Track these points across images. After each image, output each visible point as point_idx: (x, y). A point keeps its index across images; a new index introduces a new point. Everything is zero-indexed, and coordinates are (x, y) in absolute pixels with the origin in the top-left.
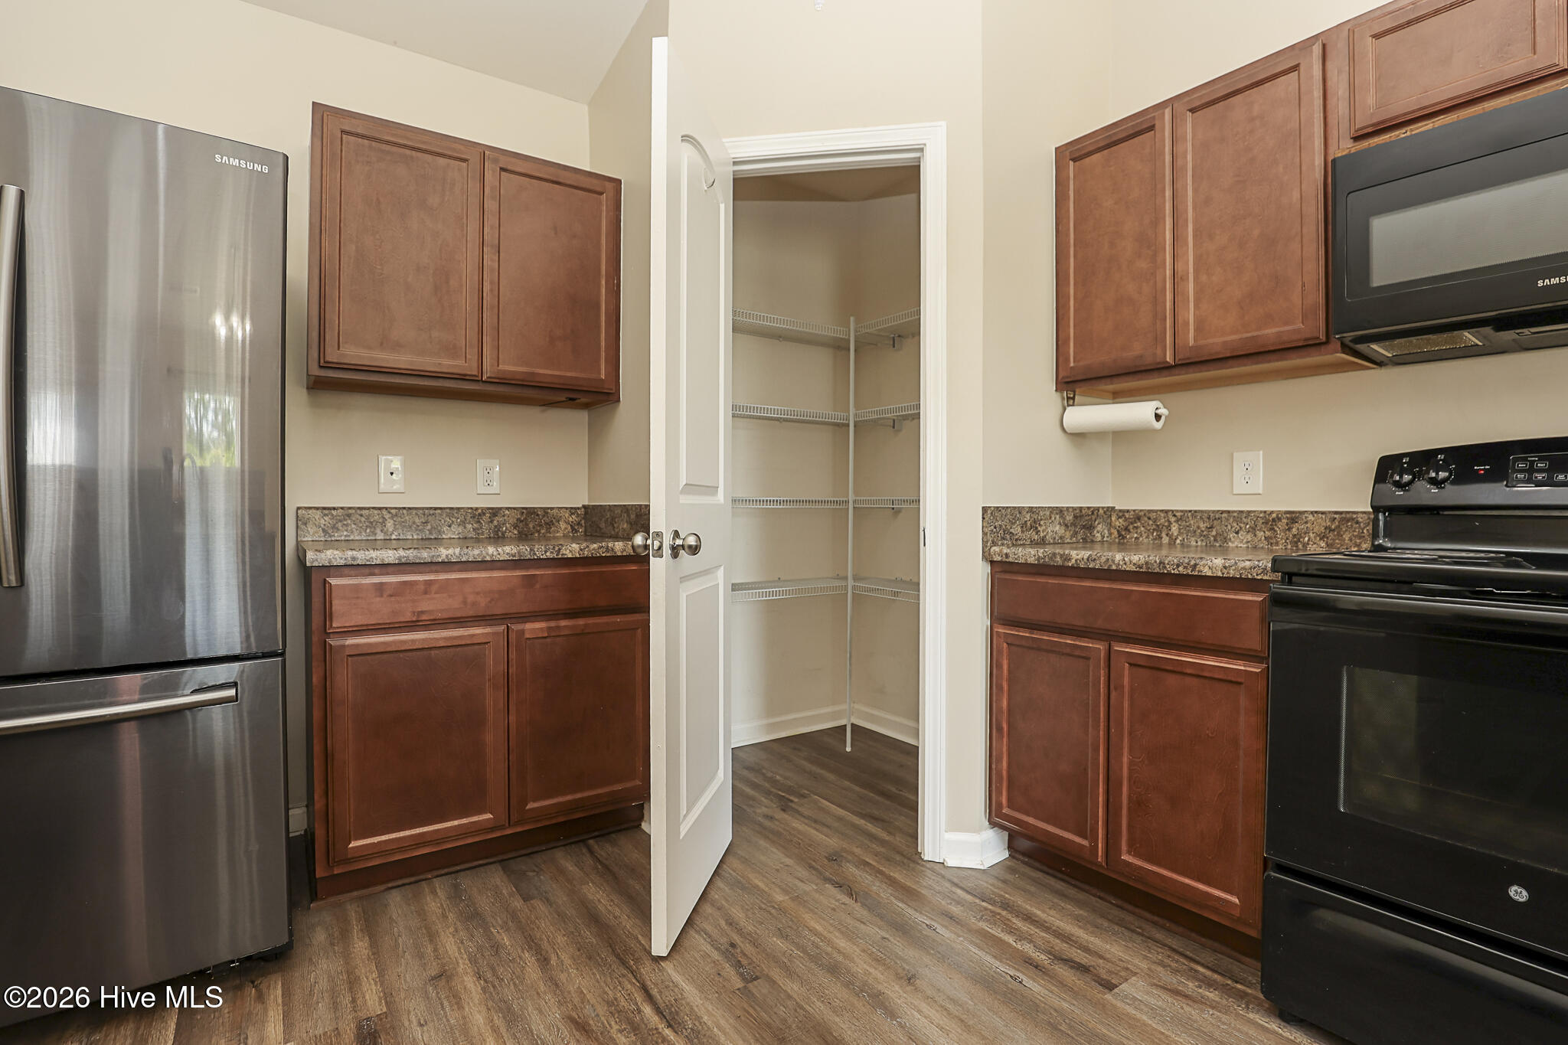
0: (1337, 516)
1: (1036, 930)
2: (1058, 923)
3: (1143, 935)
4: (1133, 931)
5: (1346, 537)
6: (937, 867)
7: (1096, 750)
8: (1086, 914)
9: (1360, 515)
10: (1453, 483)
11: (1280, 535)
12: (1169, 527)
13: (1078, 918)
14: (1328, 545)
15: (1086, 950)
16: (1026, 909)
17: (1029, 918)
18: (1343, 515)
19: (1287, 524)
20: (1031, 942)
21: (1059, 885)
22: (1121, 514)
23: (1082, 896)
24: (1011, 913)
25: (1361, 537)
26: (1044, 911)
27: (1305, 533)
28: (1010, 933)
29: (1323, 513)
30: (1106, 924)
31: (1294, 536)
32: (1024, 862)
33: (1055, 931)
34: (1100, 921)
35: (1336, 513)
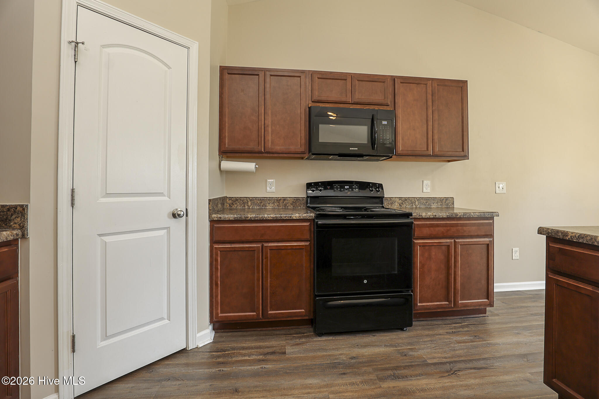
0: (295, 198)
1: (250, 350)
2: (253, 345)
3: (275, 335)
4: (272, 335)
5: (298, 204)
6: (196, 350)
7: (258, 281)
8: (256, 338)
9: (301, 198)
10: (324, 190)
11: (281, 204)
12: (248, 203)
13: (256, 340)
14: (293, 206)
15: (268, 347)
16: (240, 346)
17: (244, 348)
18: (297, 198)
19: (283, 201)
20: (253, 355)
21: (240, 333)
22: (230, 199)
23: (249, 333)
24: (237, 350)
25: (300, 204)
26: (244, 344)
27: (287, 203)
28: (245, 356)
29: (292, 198)
30: (264, 337)
31: (285, 204)
32: (222, 332)
33: (254, 347)
34: (261, 337)
35: (295, 197)
